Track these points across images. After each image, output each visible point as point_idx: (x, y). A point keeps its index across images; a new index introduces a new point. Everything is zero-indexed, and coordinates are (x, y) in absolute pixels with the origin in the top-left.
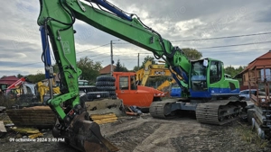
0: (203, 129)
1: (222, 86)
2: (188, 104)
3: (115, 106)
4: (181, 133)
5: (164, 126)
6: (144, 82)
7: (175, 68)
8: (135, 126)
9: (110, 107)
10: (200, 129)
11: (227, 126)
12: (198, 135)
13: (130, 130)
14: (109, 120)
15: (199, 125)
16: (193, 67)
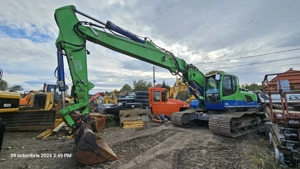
0: (214, 141)
1: (237, 99)
2: (204, 115)
3: (145, 114)
4: (190, 144)
5: (178, 134)
6: (175, 96)
7: (190, 83)
8: (153, 133)
9: (141, 115)
10: (211, 140)
11: (240, 139)
12: (206, 148)
13: (146, 137)
14: (136, 126)
15: (212, 136)
16: (207, 81)
